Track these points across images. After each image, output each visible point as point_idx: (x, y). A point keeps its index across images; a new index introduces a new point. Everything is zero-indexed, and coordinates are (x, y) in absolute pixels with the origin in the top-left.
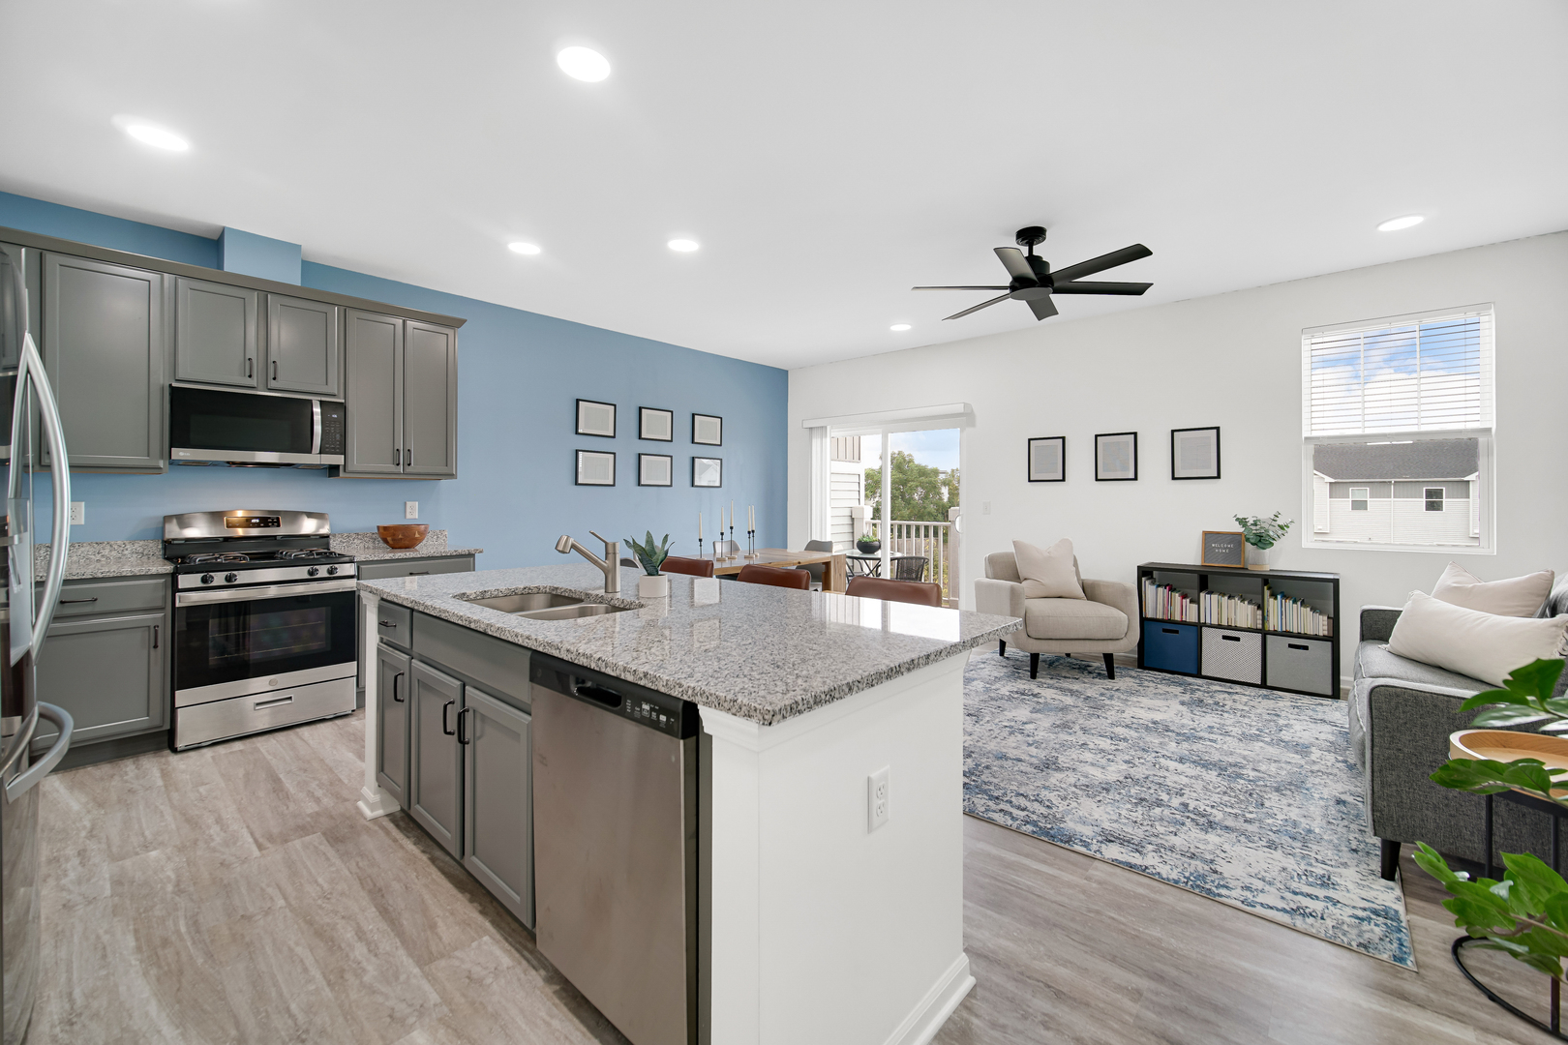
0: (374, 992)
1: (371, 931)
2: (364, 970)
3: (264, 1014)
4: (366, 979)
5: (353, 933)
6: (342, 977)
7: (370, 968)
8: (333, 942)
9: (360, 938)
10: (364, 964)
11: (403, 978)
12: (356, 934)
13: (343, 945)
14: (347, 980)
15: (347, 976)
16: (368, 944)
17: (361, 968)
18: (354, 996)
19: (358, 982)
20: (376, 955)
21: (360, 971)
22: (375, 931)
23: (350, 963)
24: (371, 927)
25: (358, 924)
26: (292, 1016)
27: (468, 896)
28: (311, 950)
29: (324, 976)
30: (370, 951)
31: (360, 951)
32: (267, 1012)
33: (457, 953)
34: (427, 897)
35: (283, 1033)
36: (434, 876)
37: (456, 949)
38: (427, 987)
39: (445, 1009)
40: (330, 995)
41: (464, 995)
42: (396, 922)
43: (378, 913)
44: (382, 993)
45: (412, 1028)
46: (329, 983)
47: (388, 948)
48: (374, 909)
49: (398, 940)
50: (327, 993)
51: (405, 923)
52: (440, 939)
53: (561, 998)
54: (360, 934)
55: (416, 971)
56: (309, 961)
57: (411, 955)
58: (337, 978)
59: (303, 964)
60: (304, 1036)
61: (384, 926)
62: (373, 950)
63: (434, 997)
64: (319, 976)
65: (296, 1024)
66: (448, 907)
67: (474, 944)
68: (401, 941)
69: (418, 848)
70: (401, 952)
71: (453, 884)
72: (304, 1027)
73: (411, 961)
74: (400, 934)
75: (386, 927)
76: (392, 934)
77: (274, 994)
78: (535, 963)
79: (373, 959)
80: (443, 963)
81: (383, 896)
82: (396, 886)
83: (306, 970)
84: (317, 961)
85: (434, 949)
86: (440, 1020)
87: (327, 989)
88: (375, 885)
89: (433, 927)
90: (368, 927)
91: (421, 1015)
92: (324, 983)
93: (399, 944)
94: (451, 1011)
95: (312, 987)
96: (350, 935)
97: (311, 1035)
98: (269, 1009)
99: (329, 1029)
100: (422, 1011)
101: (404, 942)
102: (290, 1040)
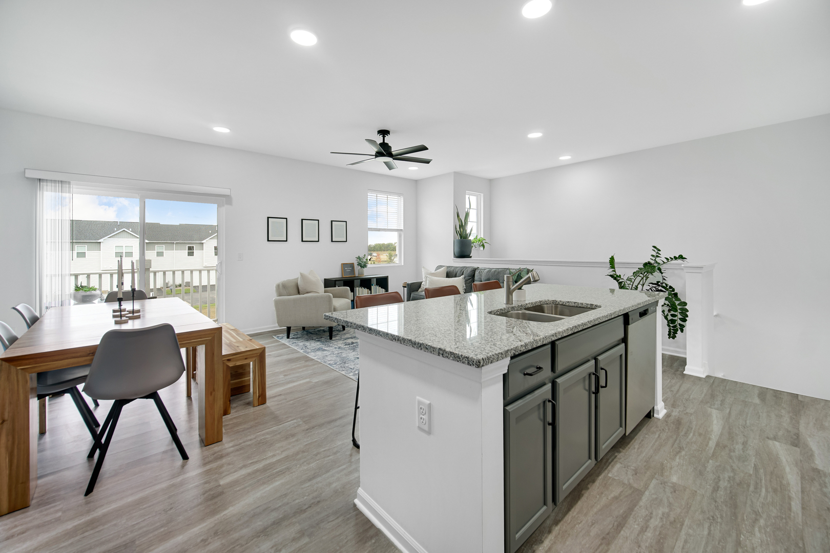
0: (670, 503)
1: (638, 525)
2: (663, 514)
3: (721, 543)
4: (667, 510)
5: (646, 533)
6: (675, 521)
7: (660, 512)
8: (659, 540)
9: (647, 528)
10: (660, 515)
11: (654, 496)
12: (645, 531)
13: (657, 533)
14: (674, 518)
15: (672, 519)
16: (648, 521)
17: (663, 515)
18: (679, 510)
19: (671, 513)
20: (651, 513)
21: (665, 515)
22: (637, 523)
23: (665, 522)
24: (636, 526)
25: (638, 535)
26: (710, 530)
27: (583, 492)
28: (674, 548)
29: (680, 531)
30: (651, 518)
31: (655, 522)
32: (719, 543)
33: (626, 482)
34: (595, 510)
35: (718, 528)
36: (575, 514)
37: (624, 484)
38: (652, 485)
39: (656, 476)
40: (687, 520)
41: (645, 473)
42: (624, 516)
43: (624, 528)
44: (668, 500)
45: (673, 483)
46: (682, 525)
47: (644, 510)
48: (622, 532)
49: (636, 508)
50: (687, 522)
51: (622, 511)
52: (622, 492)
53: (625, 448)
54: (644, 529)
55: (647, 493)
56: (680, 544)
57: (640, 499)
58: (676, 524)
59: (683, 546)
60: (711, 518)
61: (631, 520)
62: (650, 516)
63: (654, 482)
64: (683, 533)
65: (711, 525)
66: (598, 496)
67: (616, 478)
68: (635, 507)
69: (546, 537)
70: (641, 503)
71: (577, 502)
72: (708, 521)
73: (643, 497)
74: (631, 510)
75: (631, 518)
76: (633, 513)
77: (710, 548)
78: (613, 457)
79: (654, 513)
80: (635, 485)
81: (608, 534)
82: (594, 531)
83: (686, 542)
84: (676, 540)
85: (630, 492)
86: (662, 476)
87: (686, 523)
88: (601, 544)
89: (616, 498)
90: (637, 528)
91: (665, 483)
92: (684, 527)
93: (638, 507)
94: (655, 474)
95: (691, 531)
96: (649, 534)
97: (708, 516)
98: (717, 543)
99: (700, 510)
100: (664, 483)
101: (635, 506)
102: (718, 522)
